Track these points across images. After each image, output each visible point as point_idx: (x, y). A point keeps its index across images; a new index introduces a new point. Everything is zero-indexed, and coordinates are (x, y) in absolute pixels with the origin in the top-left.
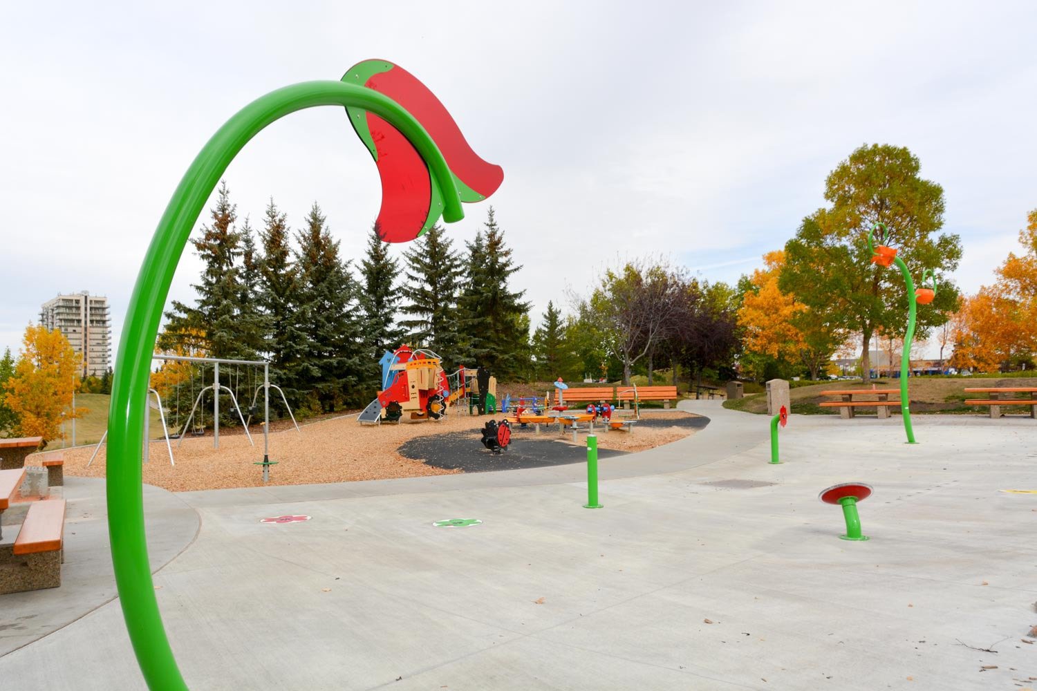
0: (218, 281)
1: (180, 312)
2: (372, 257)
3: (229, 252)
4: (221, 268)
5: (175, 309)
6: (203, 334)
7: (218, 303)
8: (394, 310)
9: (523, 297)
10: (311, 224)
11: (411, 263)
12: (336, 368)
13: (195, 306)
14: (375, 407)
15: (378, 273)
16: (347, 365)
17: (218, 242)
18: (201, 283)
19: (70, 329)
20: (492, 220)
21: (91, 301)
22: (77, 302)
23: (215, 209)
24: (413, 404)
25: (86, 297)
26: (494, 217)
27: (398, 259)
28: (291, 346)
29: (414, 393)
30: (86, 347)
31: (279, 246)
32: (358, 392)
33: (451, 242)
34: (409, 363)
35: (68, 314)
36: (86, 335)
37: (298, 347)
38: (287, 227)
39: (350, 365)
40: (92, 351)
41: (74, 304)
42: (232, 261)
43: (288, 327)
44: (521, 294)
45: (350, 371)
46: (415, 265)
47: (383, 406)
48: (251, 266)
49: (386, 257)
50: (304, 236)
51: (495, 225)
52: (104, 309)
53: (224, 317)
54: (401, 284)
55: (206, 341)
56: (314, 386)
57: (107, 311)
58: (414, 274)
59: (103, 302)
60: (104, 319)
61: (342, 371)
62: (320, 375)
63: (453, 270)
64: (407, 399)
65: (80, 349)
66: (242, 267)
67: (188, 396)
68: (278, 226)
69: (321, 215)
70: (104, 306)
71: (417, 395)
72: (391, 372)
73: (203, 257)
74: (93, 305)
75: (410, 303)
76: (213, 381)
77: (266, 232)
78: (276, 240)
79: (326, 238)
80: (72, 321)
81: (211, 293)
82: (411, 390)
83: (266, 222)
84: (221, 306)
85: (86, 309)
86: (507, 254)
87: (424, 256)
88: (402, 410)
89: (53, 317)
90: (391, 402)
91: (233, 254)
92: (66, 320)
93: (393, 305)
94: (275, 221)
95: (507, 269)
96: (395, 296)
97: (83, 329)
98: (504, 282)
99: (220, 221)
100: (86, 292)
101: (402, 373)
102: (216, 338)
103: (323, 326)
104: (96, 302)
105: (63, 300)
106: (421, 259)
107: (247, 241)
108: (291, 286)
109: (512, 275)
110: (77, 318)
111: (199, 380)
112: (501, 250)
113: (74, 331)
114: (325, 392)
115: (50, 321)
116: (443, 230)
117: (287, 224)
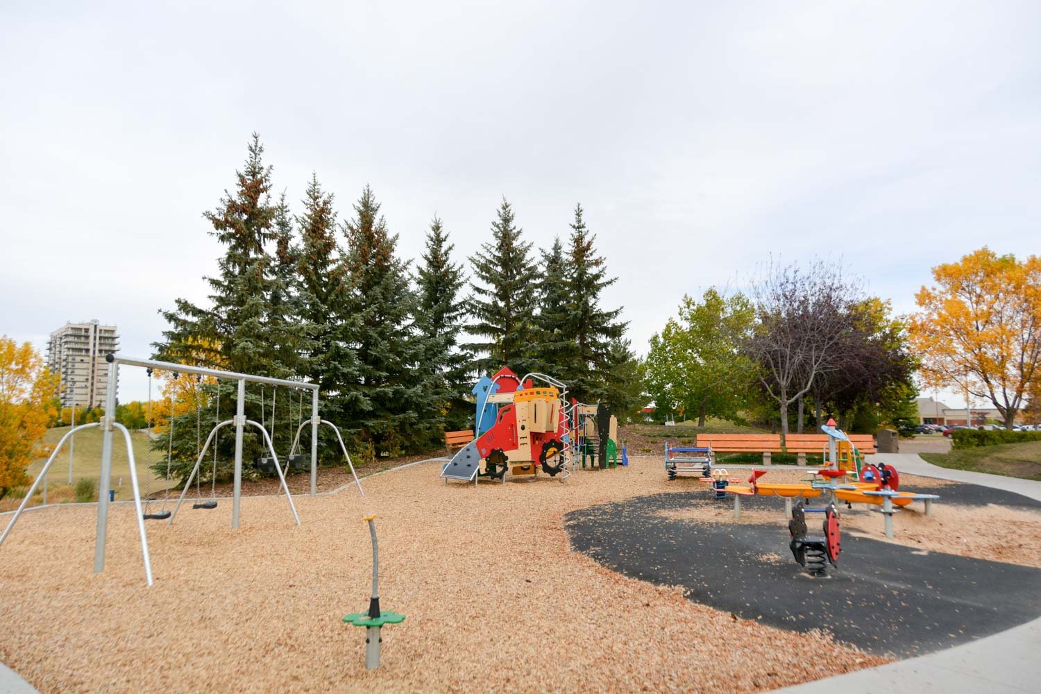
0: (242, 272)
1: (187, 314)
2: (431, 263)
3: (259, 232)
4: (247, 254)
5: (180, 310)
6: (219, 346)
7: (241, 302)
8: (456, 329)
9: (619, 316)
10: (361, 213)
11: (478, 270)
12: (390, 400)
13: (208, 305)
14: (468, 457)
15: (438, 283)
16: (406, 396)
17: (245, 217)
18: (218, 275)
19: (78, 359)
20: (579, 221)
21: (101, 330)
22: (87, 330)
23: (243, 172)
24: (522, 453)
25: (96, 326)
26: (582, 218)
27: (462, 266)
28: (336, 368)
29: (523, 436)
30: (93, 378)
31: (322, 237)
32: (418, 432)
33: (530, 246)
34: (518, 393)
35: (76, 343)
36: (93, 365)
37: (345, 370)
38: (333, 211)
39: (410, 396)
40: (100, 381)
41: (83, 333)
42: (263, 247)
43: (333, 342)
44: (616, 312)
45: (408, 404)
46: (484, 273)
47: (482, 457)
48: (287, 257)
49: (448, 262)
50: (351, 228)
51: (583, 227)
52: (113, 338)
53: (251, 320)
54: (466, 297)
55: (221, 356)
56: (362, 423)
57: (117, 341)
58: (482, 284)
59: (113, 331)
60: (113, 349)
61: (398, 405)
62: (371, 409)
63: (532, 281)
64: (514, 446)
65: (87, 380)
66: (274, 260)
67: (192, 433)
68: (322, 211)
69: (375, 202)
70: (114, 336)
71: (528, 440)
72: (489, 405)
73: (222, 238)
74: (103, 335)
75: (476, 321)
76: (234, 412)
77: (306, 218)
78: (318, 228)
79: (381, 233)
80: (80, 350)
81: (231, 290)
82: (520, 433)
83: (306, 204)
84: (246, 306)
85: (95, 338)
86: (597, 263)
87: (495, 264)
88: (508, 462)
89: (61, 345)
90: (493, 451)
91: (265, 236)
92: (74, 349)
93: (455, 323)
94: (317, 204)
95: (599, 282)
96: (457, 313)
97: (91, 359)
98: (595, 297)
99: (249, 188)
100: (96, 321)
101: (508, 409)
102: (236, 352)
103: (376, 345)
104: (106, 331)
105: (72, 328)
106: (491, 266)
107: (283, 224)
108: (337, 288)
109: (603, 289)
110: (86, 347)
111: (212, 411)
112: (591, 258)
113: (82, 360)
114: (377, 431)
115: (57, 350)
116: (519, 232)
117: (334, 207)
